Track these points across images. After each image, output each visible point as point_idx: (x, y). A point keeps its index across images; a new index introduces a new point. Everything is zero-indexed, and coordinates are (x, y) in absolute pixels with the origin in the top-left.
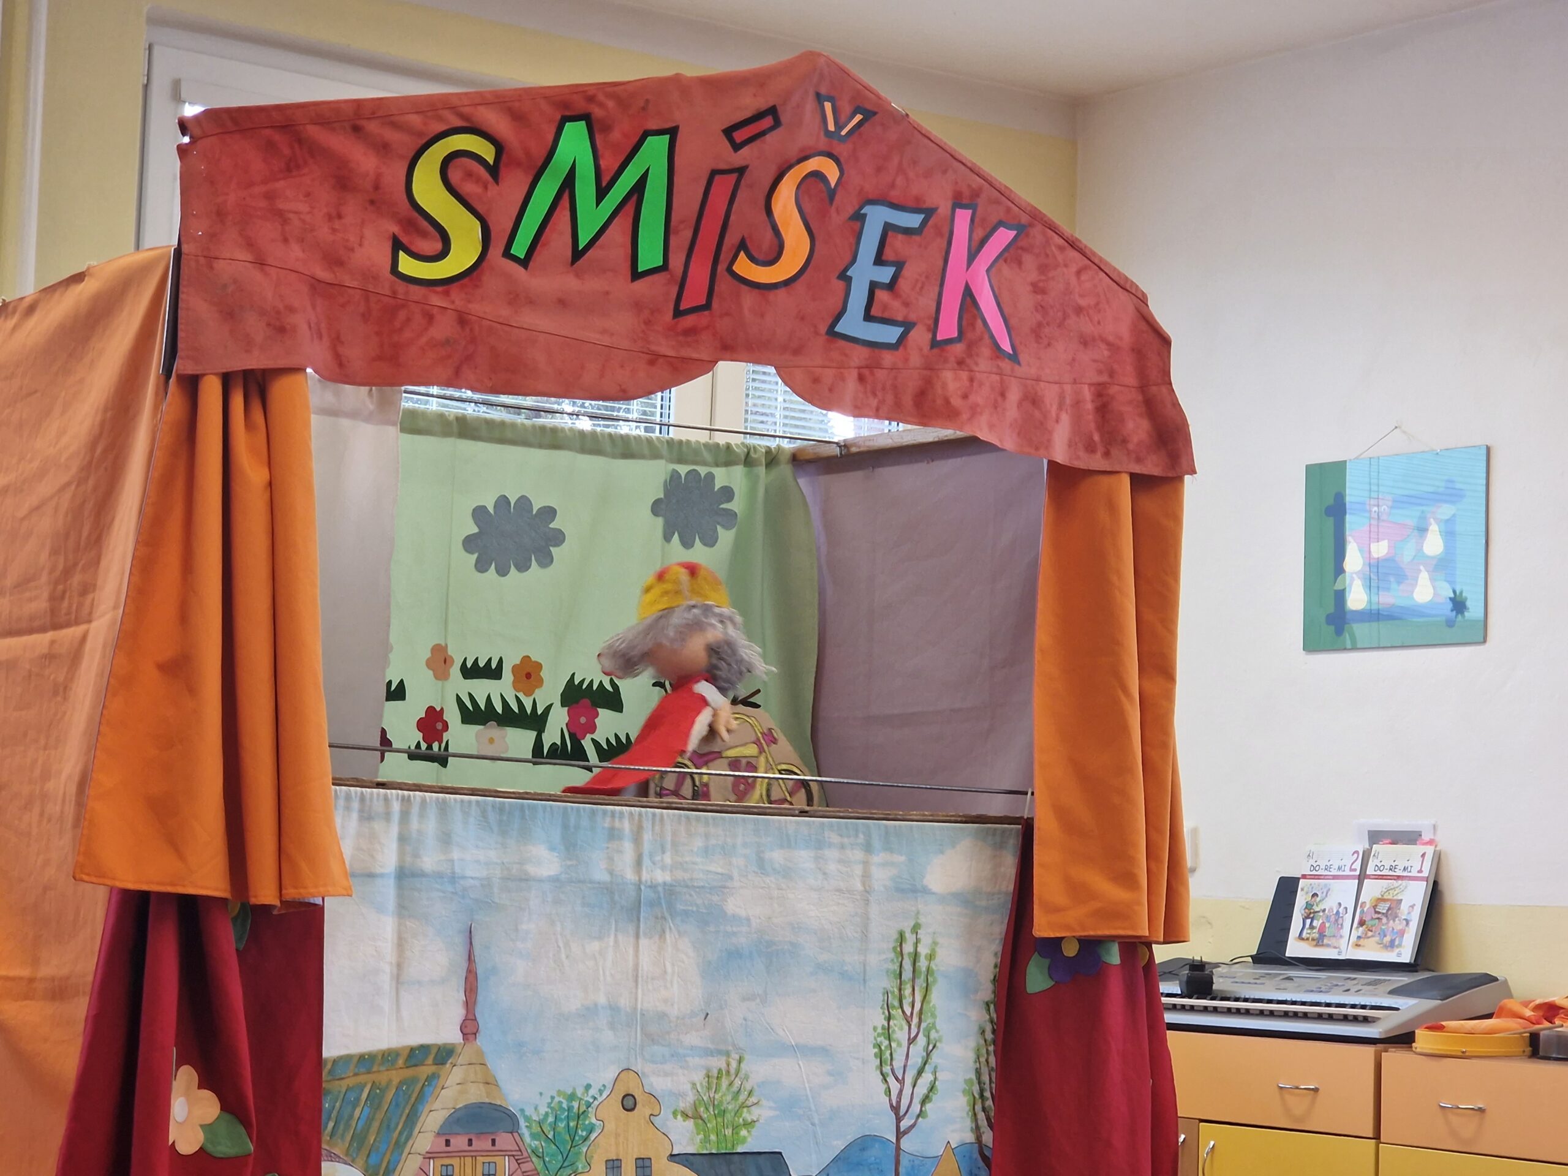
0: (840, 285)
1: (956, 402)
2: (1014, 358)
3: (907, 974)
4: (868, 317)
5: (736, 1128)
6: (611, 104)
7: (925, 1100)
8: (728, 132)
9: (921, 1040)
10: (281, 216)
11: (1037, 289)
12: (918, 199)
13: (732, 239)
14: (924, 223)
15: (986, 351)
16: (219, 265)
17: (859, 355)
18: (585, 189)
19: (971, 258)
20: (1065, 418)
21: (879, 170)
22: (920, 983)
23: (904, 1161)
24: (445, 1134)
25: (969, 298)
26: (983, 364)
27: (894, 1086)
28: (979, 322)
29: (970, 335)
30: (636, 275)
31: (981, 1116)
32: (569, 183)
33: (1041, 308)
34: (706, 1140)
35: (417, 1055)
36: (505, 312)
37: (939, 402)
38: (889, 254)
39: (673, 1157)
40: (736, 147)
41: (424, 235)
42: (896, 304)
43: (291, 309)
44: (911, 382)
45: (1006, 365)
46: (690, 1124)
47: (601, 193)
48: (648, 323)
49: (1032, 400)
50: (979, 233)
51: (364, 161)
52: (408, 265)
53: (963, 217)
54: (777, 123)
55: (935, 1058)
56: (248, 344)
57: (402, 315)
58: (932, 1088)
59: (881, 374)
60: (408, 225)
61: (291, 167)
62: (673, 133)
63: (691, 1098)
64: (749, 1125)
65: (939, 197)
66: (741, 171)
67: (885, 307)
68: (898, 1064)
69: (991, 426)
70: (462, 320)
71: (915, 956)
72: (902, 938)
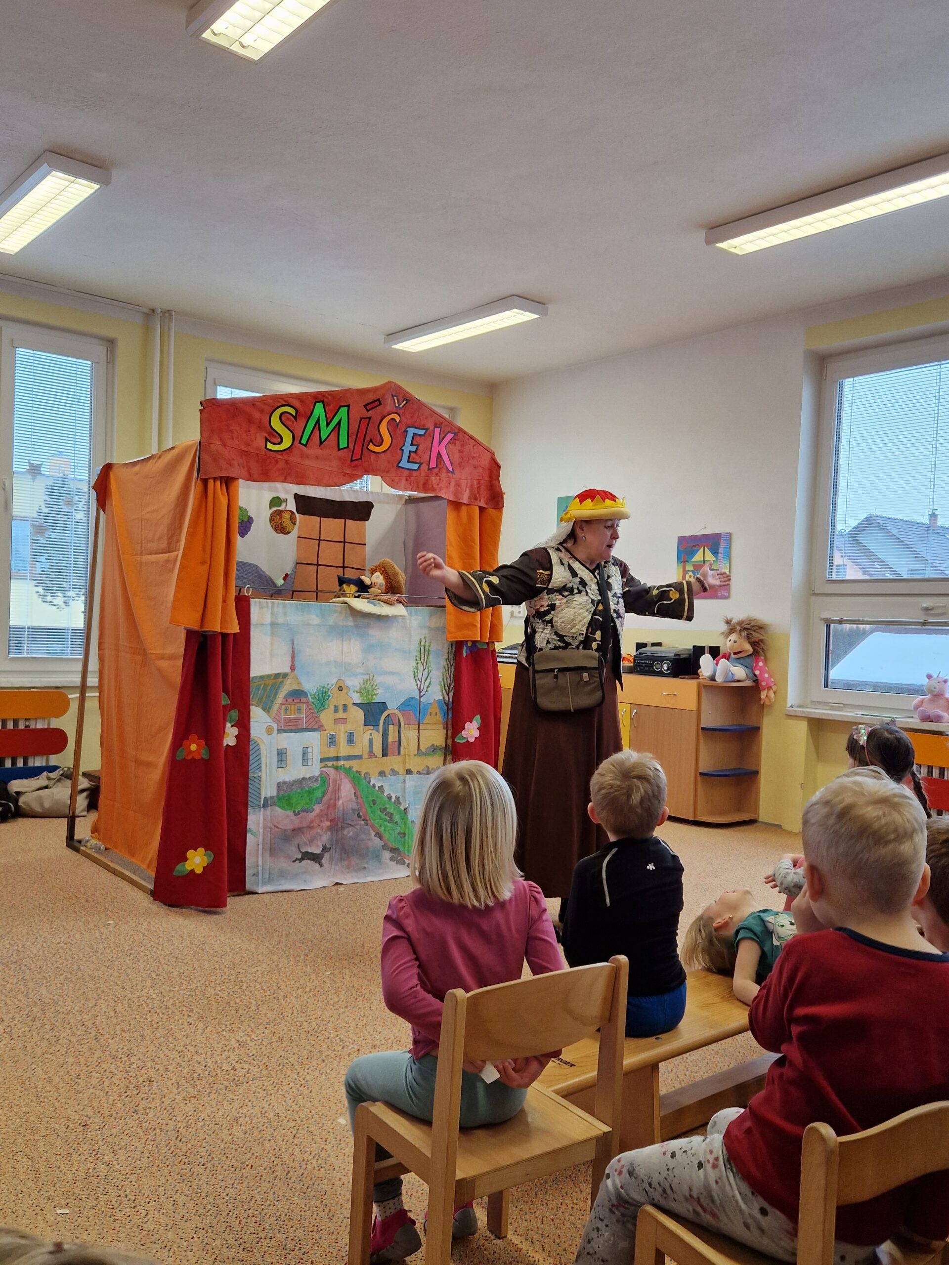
0: (400, 452)
1: (435, 486)
2: (453, 472)
3: (422, 651)
4: (409, 461)
5: (372, 695)
6: (330, 397)
7: (428, 687)
8: (365, 406)
9: (427, 670)
10: (231, 431)
11: (460, 452)
12: (424, 425)
13: (367, 439)
14: (425, 433)
15: (444, 471)
16: (212, 446)
17: (406, 473)
18: (323, 423)
19: (440, 443)
20: (468, 490)
21: (412, 417)
22: (426, 653)
23: (422, 705)
24: (286, 698)
25: (439, 455)
26: (444, 475)
27: (419, 683)
28: (442, 463)
29: (440, 466)
30: (339, 449)
31: (444, 691)
32: (318, 421)
33: (462, 457)
34: (363, 699)
35: (277, 676)
36: (300, 460)
37: (430, 486)
38: (415, 443)
39: (353, 704)
40: (368, 411)
41: (275, 437)
42: (417, 457)
43: (233, 459)
44: (421, 481)
45: (450, 475)
46: (359, 694)
47: (328, 424)
48: (343, 463)
49: (458, 485)
50: (442, 436)
51: (257, 415)
52: (270, 446)
53: (437, 430)
54: (380, 404)
55: (430, 676)
56: (221, 469)
57: (268, 461)
58: (430, 684)
59: (412, 478)
60: (270, 434)
61: (234, 417)
62: (348, 406)
63: (359, 687)
64: (376, 695)
65: (430, 424)
66: (370, 418)
67: (414, 459)
68: (420, 677)
69: (446, 493)
70: (287, 462)
71: (425, 646)
72: (421, 641)
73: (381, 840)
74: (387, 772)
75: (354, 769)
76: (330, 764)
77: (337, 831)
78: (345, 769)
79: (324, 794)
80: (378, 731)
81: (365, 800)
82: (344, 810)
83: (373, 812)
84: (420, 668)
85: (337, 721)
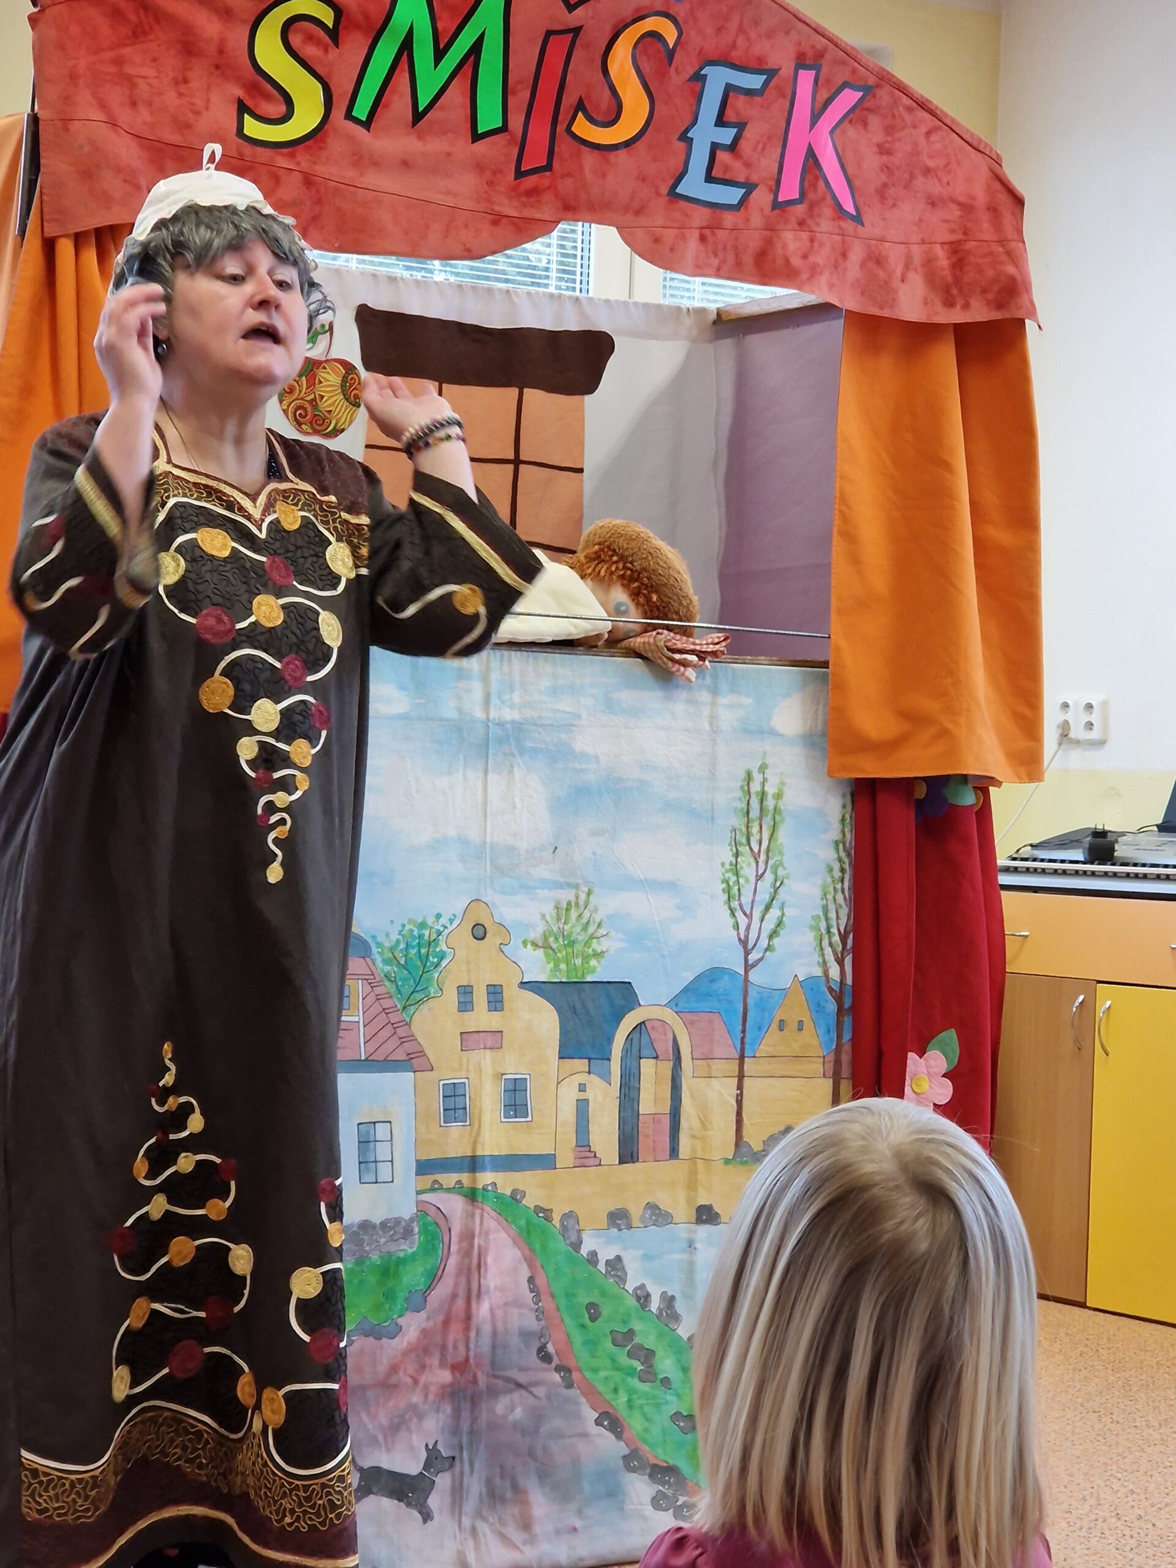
0: (682, 145)
1: (796, 261)
2: (858, 219)
3: (755, 813)
4: (710, 178)
5: (586, 958)
7: (773, 934)
9: (769, 877)
10: (130, 81)
11: (883, 150)
12: (761, 60)
13: (569, 100)
14: (766, 84)
15: (827, 211)
16: (73, 126)
17: (700, 216)
18: (423, 51)
19: (814, 120)
20: (915, 277)
21: (720, 30)
22: (768, 821)
23: (753, 993)
25: (812, 161)
26: (825, 225)
27: (743, 921)
28: (821, 184)
29: (811, 196)
30: (476, 137)
31: (828, 951)
32: (407, 45)
33: (886, 168)
34: (556, 968)
36: (349, 174)
37: (780, 262)
38: (730, 115)
39: (523, 985)
40: (571, 7)
41: (268, 97)
42: (737, 165)
43: (139, 172)
44: (753, 240)
45: (848, 226)
46: (540, 952)
47: (439, 55)
48: (490, 183)
49: (875, 259)
50: (824, 94)
51: (208, 26)
52: (253, 128)
53: (806, 79)
55: (782, 894)
58: (780, 923)
59: (721, 234)
60: (252, 88)
61: (138, 34)
63: (541, 928)
64: (597, 955)
65: (782, 57)
66: (576, 31)
67: (727, 168)
68: (746, 899)
69: (831, 286)
70: (308, 180)
71: (763, 796)
72: (749, 777)
73: (619, 1436)
74: (636, 1212)
75: (529, 1202)
76: (449, 1179)
77: (474, 1401)
78: (500, 1197)
79: (434, 1277)
80: (606, 1077)
81: (562, 1302)
82: (494, 1333)
83: (592, 1344)
84: (748, 870)
85: (468, 1039)
